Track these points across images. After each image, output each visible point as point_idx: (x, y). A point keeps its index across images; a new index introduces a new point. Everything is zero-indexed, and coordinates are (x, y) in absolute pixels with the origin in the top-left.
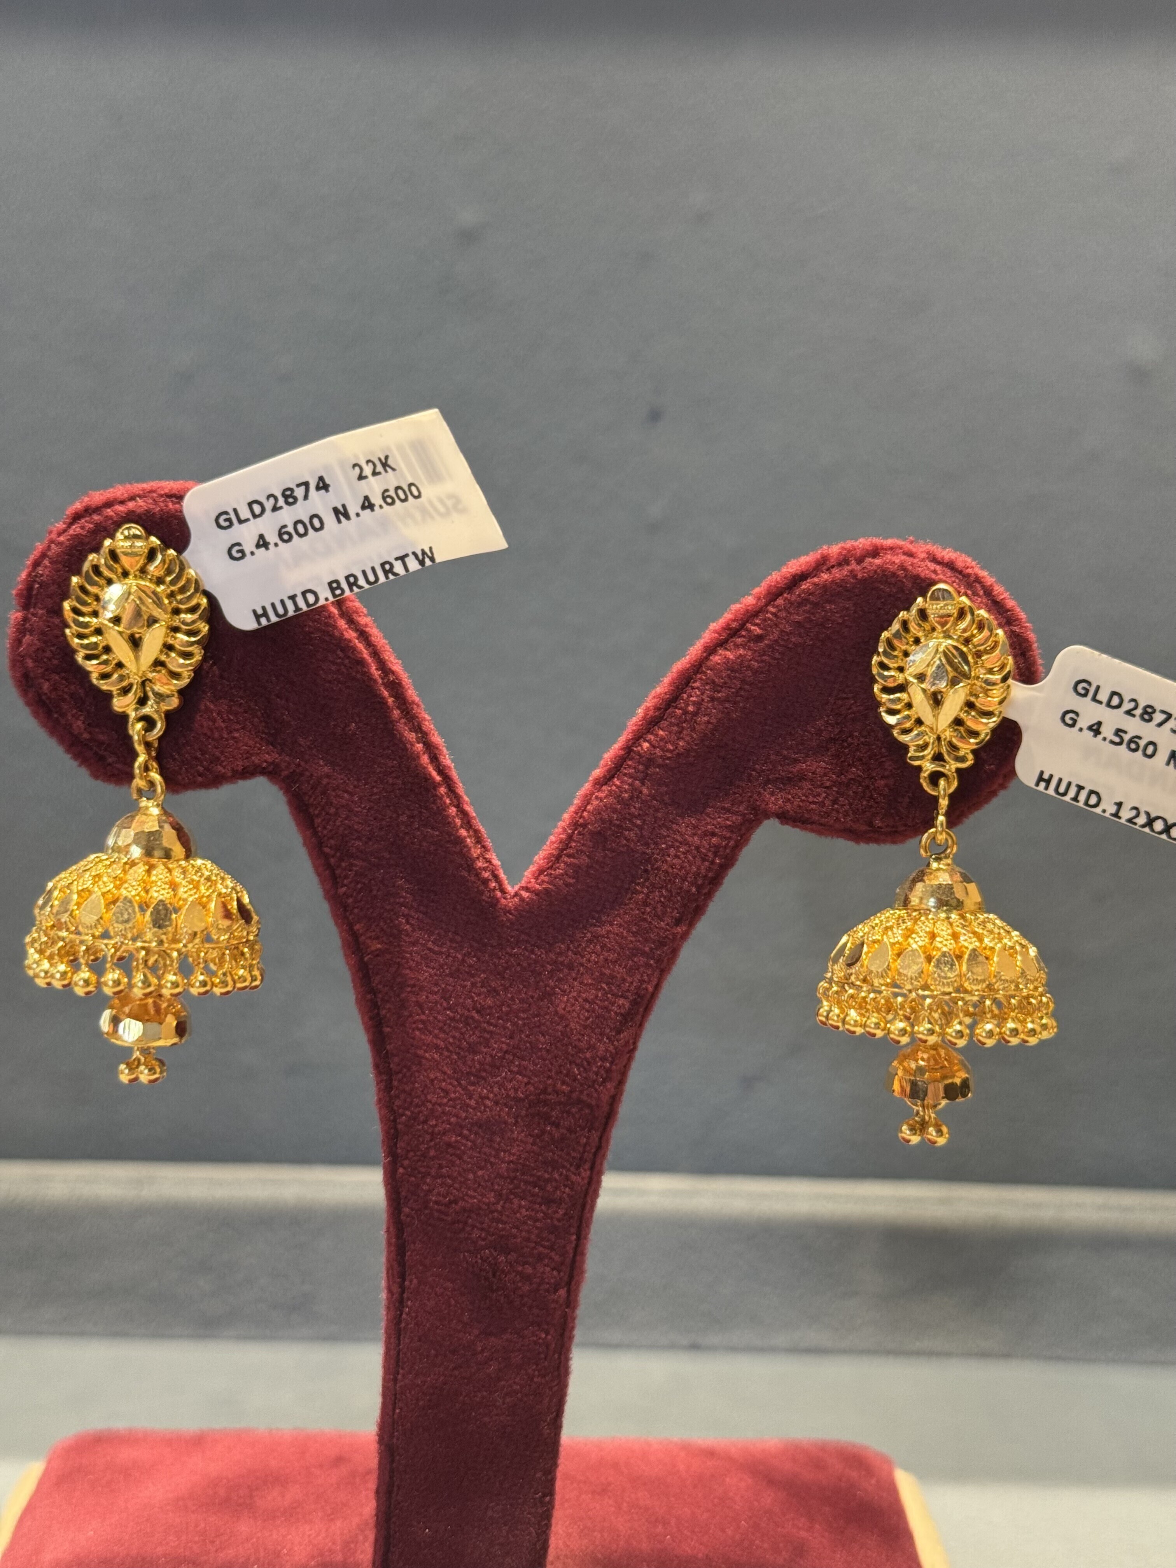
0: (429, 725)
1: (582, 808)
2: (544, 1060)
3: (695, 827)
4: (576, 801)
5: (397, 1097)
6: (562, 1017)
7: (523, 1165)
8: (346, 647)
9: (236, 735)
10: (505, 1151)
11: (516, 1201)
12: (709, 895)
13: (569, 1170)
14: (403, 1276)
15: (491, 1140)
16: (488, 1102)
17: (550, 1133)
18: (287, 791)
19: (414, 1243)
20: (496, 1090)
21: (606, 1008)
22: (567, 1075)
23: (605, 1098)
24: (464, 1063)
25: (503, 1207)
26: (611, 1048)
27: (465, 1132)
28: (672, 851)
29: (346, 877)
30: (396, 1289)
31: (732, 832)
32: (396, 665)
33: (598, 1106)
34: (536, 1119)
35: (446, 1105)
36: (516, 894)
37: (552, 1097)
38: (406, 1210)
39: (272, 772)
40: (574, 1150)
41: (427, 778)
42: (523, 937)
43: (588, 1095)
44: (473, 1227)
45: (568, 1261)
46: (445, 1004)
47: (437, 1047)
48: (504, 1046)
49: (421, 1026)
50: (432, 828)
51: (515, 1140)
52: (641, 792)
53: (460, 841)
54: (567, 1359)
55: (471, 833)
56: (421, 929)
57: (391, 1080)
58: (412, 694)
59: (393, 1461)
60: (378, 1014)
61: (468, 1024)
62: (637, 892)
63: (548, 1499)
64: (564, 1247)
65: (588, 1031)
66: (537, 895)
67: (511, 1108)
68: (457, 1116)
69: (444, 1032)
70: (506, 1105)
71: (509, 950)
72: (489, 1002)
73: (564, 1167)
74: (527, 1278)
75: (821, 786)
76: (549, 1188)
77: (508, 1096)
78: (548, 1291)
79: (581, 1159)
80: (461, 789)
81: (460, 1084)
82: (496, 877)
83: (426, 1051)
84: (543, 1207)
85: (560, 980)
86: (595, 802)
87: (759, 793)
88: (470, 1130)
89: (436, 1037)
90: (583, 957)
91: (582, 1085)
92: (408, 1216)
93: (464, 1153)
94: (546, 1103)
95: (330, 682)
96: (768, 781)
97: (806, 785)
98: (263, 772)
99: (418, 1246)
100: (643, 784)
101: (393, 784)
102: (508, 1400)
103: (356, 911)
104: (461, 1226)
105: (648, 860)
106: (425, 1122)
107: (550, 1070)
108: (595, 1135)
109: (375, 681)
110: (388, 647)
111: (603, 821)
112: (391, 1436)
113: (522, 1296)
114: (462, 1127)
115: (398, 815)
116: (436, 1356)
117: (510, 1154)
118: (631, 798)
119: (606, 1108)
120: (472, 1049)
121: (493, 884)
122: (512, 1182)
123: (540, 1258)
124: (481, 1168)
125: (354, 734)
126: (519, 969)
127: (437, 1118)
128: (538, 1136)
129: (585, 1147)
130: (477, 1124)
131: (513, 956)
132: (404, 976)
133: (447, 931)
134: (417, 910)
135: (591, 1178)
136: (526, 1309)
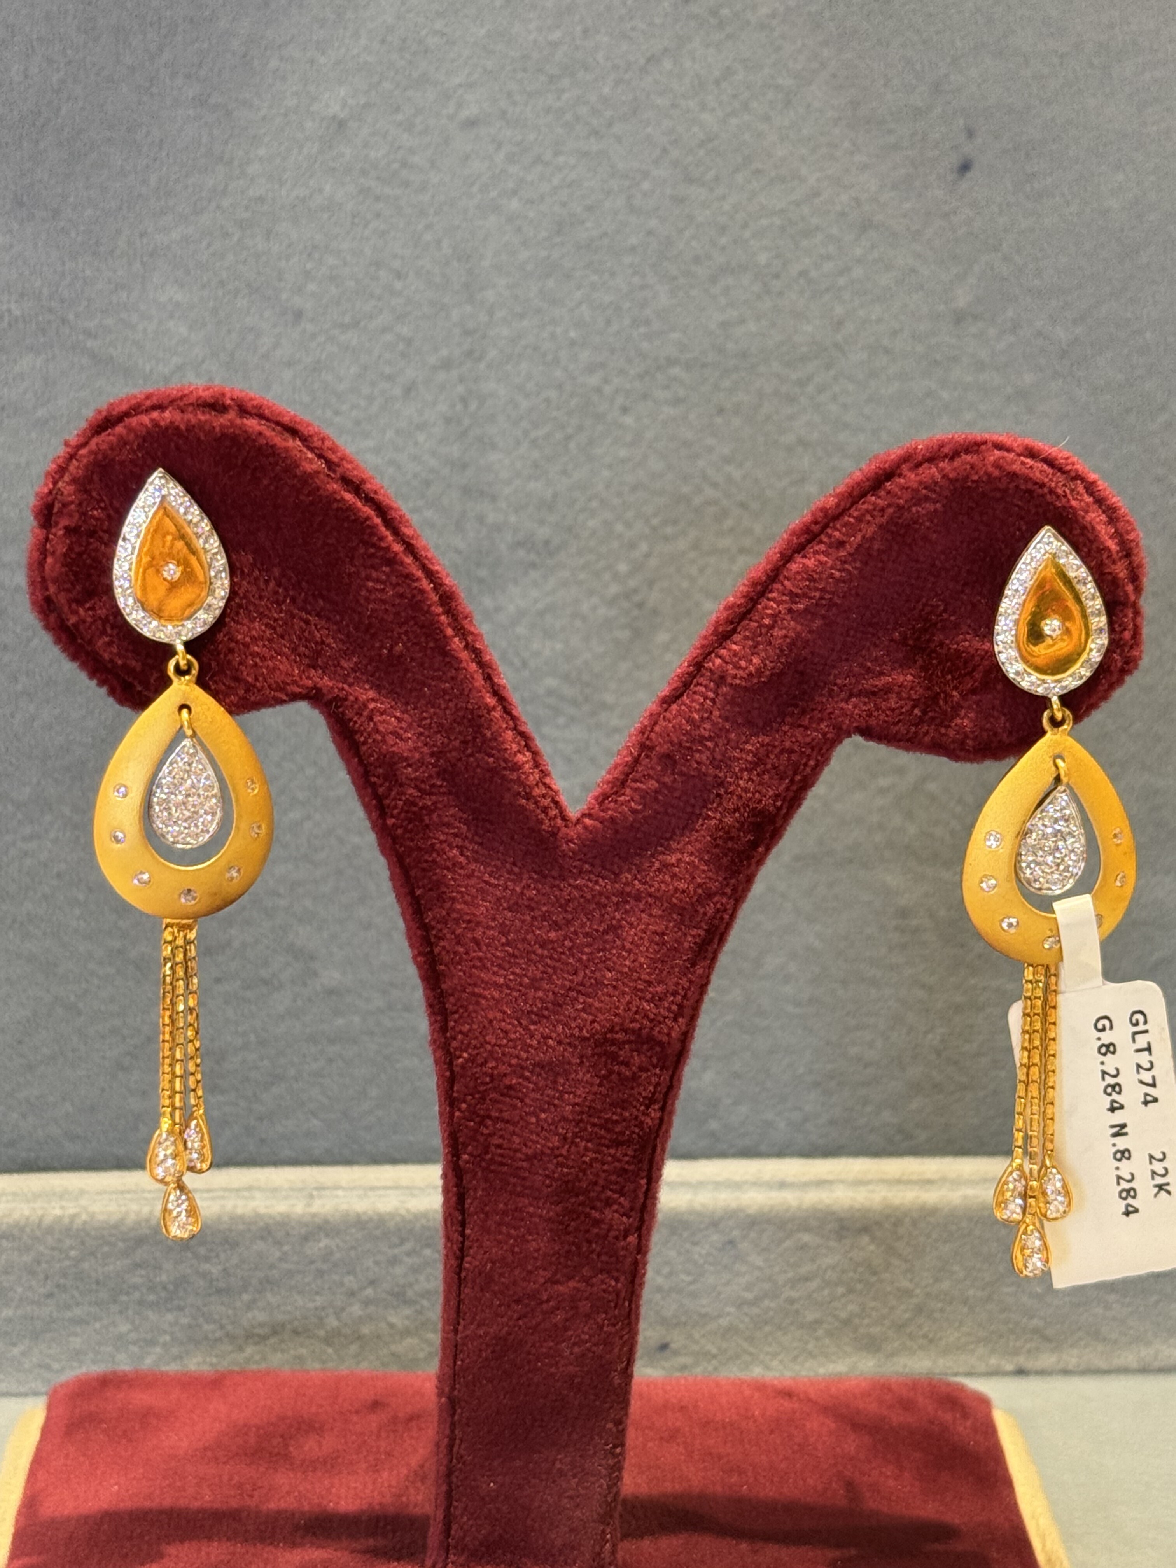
1: (648, 729)
2: (611, 997)
3: (771, 745)
5: (455, 1039)
6: (629, 951)
7: (590, 1107)
8: (392, 561)
10: (569, 1093)
11: (582, 1144)
12: (787, 819)
13: (638, 1110)
14: (463, 1224)
15: (555, 1082)
16: (551, 1042)
17: (619, 1074)
18: (329, 717)
19: (474, 1189)
20: (560, 1028)
21: (679, 940)
22: (636, 1013)
23: (677, 1034)
24: (525, 1001)
25: (568, 1151)
26: (683, 982)
27: (527, 1074)
28: (747, 774)
29: (396, 807)
30: (455, 1236)
31: (813, 750)
33: (669, 1043)
34: (603, 1059)
35: (506, 1046)
36: (578, 821)
37: (620, 1036)
38: (466, 1157)
39: (314, 697)
40: (644, 1089)
41: (481, 703)
42: (586, 867)
43: (659, 1032)
44: (537, 1172)
45: (638, 1205)
46: (504, 940)
47: (496, 985)
48: (567, 983)
49: (478, 963)
50: (488, 755)
51: (580, 1081)
52: (712, 712)
53: (518, 767)
54: (638, 1306)
55: (531, 756)
56: (476, 861)
57: (446, 1022)
59: (454, 1414)
60: (432, 952)
61: (529, 960)
62: (708, 817)
63: (618, 1450)
64: (634, 1191)
65: (658, 966)
66: (601, 822)
67: (576, 1047)
68: (518, 1057)
69: (504, 969)
70: (569, 1044)
71: (571, 881)
72: (553, 935)
73: (633, 1109)
74: (594, 1224)
75: (908, 700)
76: (618, 1129)
77: (572, 1035)
78: (616, 1238)
79: (653, 1099)
80: (518, 710)
81: (520, 1024)
82: (557, 803)
83: (484, 989)
84: (612, 1150)
85: (626, 912)
86: (663, 723)
87: (841, 710)
88: (532, 1072)
89: (494, 973)
90: (651, 886)
91: (652, 1021)
92: (467, 1162)
93: (526, 1095)
94: (613, 1042)
95: (374, 601)
96: (851, 695)
97: (892, 700)
98: (303, 698)
99: (479, 1193)
100: (715, 702)
101: (444, 709)
102: (576, 1350)
103: (406, 842)
105: (721, 784)
106: (483, 1064)
107: (618, 1008)
108: (667, 1073)
109: (426, 597)
111: (672, 743)
112: (453, 1388)
113: (590, 1243)
115: (451, 742)
116: (500, 1306)
117: (576, 1096)
118: (702, 719)
119: (678, 1046)
120: (534, 986)
121: (554, 812)
122: (577, 1125)
124: (544, 1111)
125: (402, 655)
126: (582, 900)
127: (496, 1060)
128: (605, 1077)
129: (655, 1087)
130: (540, 1065)
131: (576, 887)
132: (458, 912)
133: (504, 862)
134: (472, 841)
135: (661, 1120)
136: (595, 1257)
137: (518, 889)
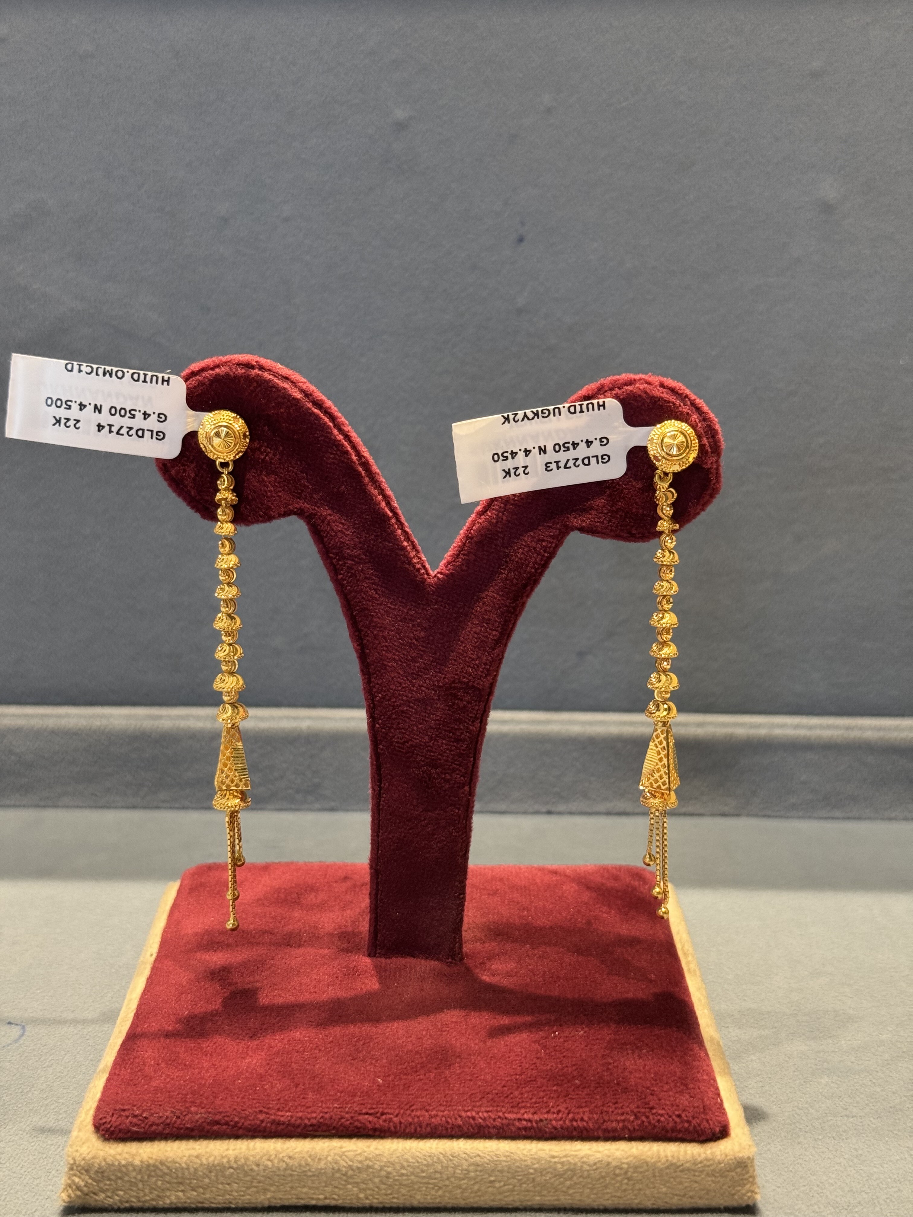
0: (385, 485)
1: (470, 529)
2: (453, 665)
3: (533, 537)
4: (467, 524)
5: (374, 687)
6: (462, 642)
7: (444, 722)
8: (338, 445)
9: (280, 494)
10: (433, 715)
11: (440, 741)
12: (541, 574)
13: (468, 724)
14: (380, 781)
15: (426, 709)
16: (423, 689)
17: (457, 704)
18: (308, 523)
19: (386, 764)
21: (486, 637)
22: (466, 673)
23: (487, 684)
24: (410, 668)
25: (433, 744)
26: (490, 658)
27: (411, 705)
28: (521, 550)
29: (342, 570)
30: (377, 789)
31: (553, 539)
32: (366, 453)
33: (483, 689)
34: (450, 697)
35: (400, 690)
36: (435, 576)
37: (458, 685)
38: (381, 747)
39: (300, 513)
40: (471, 713)
41: (385, 515)
42: (440, 599)
43: (478, 684)
44: (418, 755)
45: (469, 772)
46: (398, 637)
47: (394, 659)
48: (431, 659)
49: (385, 649)
50: (389, 542)
51: (438, 708)
52: (502, 519)
53: (404, 548)
54: (470, 823)
55: (410, 543)
56: (383, 596)
57: (370, 678)
58: (375, 468)
59: (377, 879)
60: (362, 643)
61: (411, 647)
62: (502, 573)
63: (462, 896)
64: (467, 764)
65: (477, 649)
66: (447, 576)
67: (436, 691)
68: (407, 696)
69: (399, 652)
70: (433, 690)
71: (432, 606)
72: (422, 634)
73: (466, 722)
74: (447, 781)
75: (602, 513)
76: (458, 733)
77: (434, 685)
78: (458, 787)
79: (475, 717)
80: (403, 520)
81: (408, 679)
82: (424, 567)
83: (389, 662)
84: (455, 744)
85: (460, 622)
86: (478, 525)
87: (568, 518)
88: (414, 704)
89: (394, 654)
90: (473, 609)
91: (474, 678)
92: (382, 749)
93: (411, 715)
94: (455, 688)
95: (329, 464)
96: (573, 511)
97: (594, 512)
98: (295, 513)
99: (388, 765)
100: (503, 514)
101: (366, 519)
102: (439, 845)
103: (348, 588)
104: (411, 754)
105: (508, 556)
106: (389, 700)
107: (457, 671)
108: (482, 705)
109: (355, 462)
110: (361, 443)
111: (482, 535)
112: (377, 865)
113: (445, 791)
114: (409, 702)
115: (369, 536)
116: (400, 823)
117: (436, 716)
118: (497, 522)
119: (488, 690)
120: (414, 660)
121: (422, 571)
122: (437, 731)
123: (454, 770)
124: (421, 724)
125: (344, 492)
127: (396, 698)
128: (450, 706)
129: (477, 711)
130: (418, 700)
131: (436, 609)
132: (375, 622)
133: (398, 598)
134: (381, 587)
135: (480, 727)
136: (447, 797)
137: (405, 611)
